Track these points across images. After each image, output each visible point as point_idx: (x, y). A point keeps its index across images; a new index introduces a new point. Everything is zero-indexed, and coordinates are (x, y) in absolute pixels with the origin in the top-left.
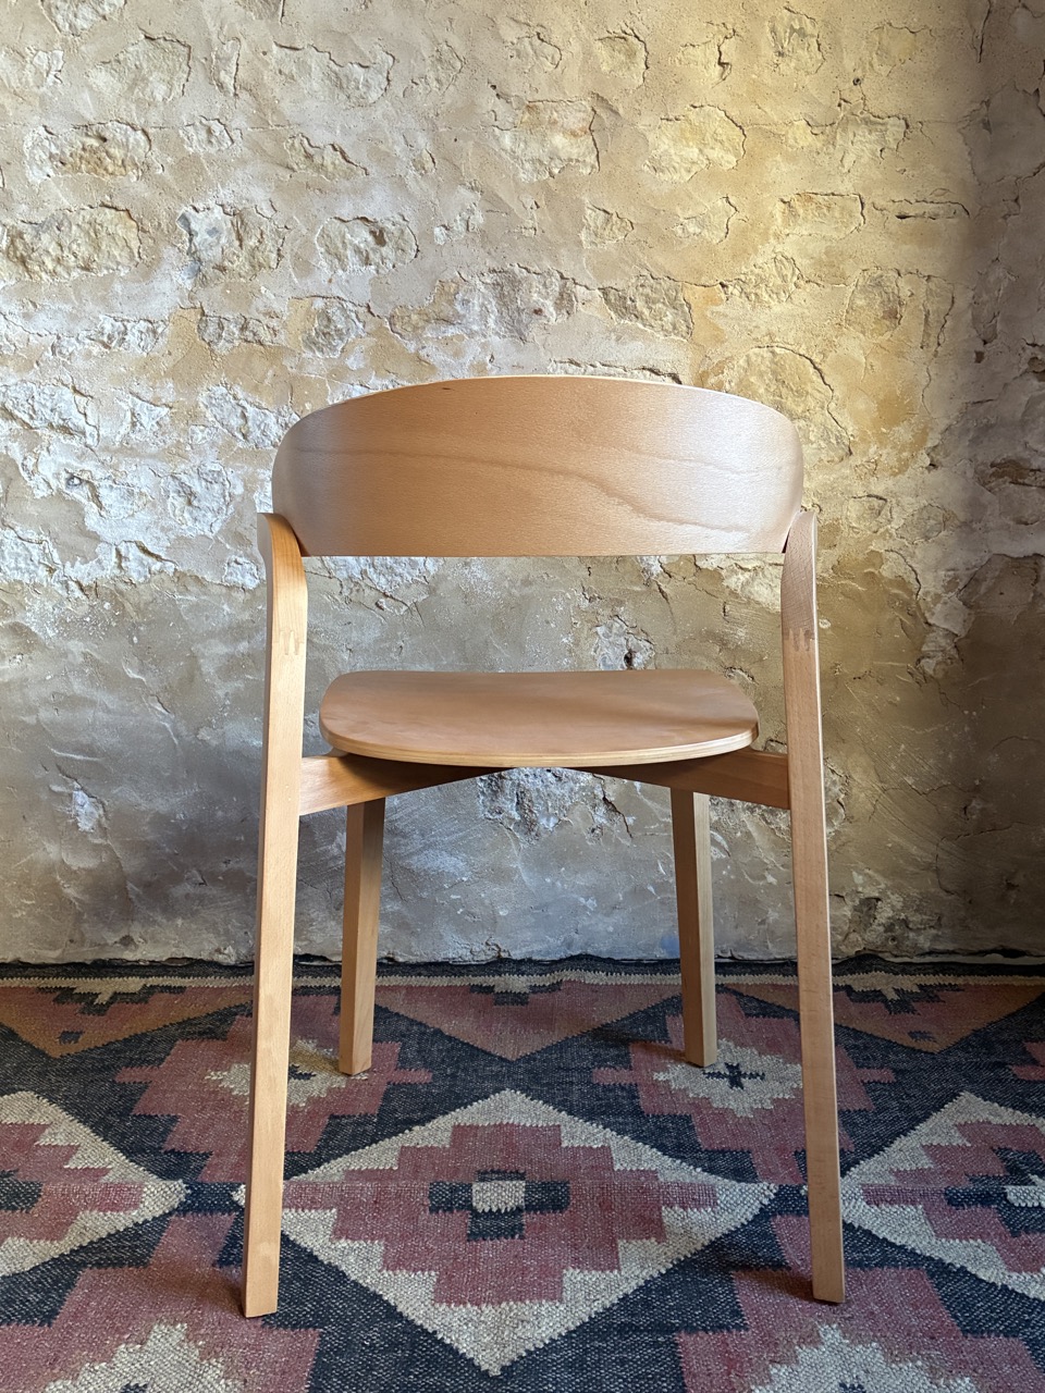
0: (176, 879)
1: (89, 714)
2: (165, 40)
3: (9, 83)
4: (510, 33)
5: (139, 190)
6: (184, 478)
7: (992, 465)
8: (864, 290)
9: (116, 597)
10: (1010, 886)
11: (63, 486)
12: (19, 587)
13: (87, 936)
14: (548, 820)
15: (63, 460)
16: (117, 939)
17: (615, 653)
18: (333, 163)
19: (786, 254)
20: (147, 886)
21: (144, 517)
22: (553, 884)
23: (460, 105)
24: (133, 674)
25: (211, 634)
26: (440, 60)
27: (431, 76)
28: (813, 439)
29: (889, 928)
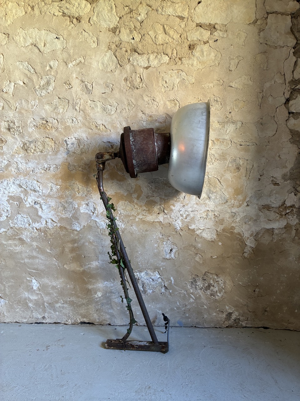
0: (57, 302)
1: (37, 261)
2: (63, 98)
3: (25, 108)
4: (146, 99)
5: (55, 134)
6: (63, 203)
7: (262, 206)
8: (231, 162)
9: (45, 232)
10: (266, 311)
11: (33, 204)
12: (21, 229)
13: (34, 316)
14: (150, 290)
15: (34, 198)
16: (41, 317)
17: (168, 249)
18: (102, 128)
19: (212, 153)
20: (50, 304)
21: (53, 212)
22: (151, 306)
23: (134, 115)
24: (48, 251)
25: (68, 242)
26: (129, 105)
27: (127, 108)
28: (218, 198)
29: (235, 320)
